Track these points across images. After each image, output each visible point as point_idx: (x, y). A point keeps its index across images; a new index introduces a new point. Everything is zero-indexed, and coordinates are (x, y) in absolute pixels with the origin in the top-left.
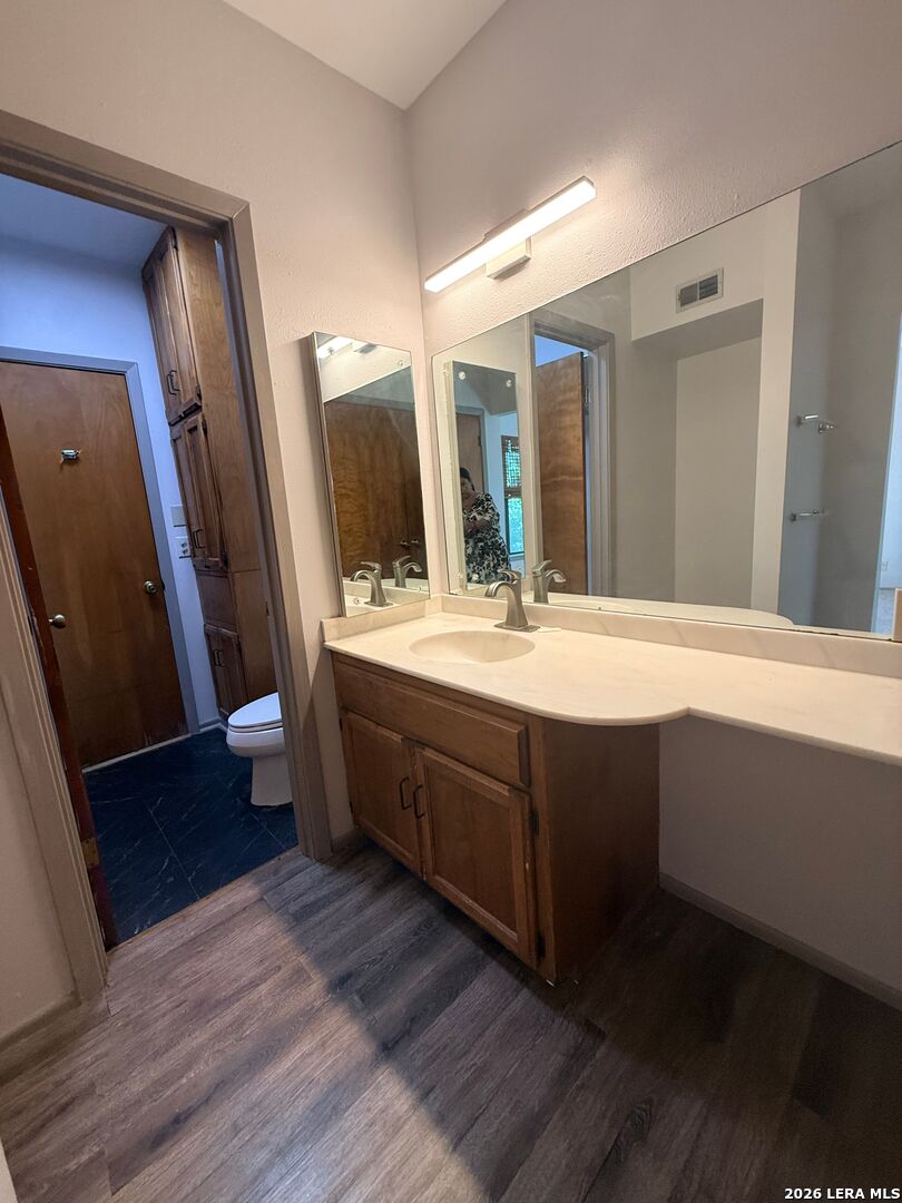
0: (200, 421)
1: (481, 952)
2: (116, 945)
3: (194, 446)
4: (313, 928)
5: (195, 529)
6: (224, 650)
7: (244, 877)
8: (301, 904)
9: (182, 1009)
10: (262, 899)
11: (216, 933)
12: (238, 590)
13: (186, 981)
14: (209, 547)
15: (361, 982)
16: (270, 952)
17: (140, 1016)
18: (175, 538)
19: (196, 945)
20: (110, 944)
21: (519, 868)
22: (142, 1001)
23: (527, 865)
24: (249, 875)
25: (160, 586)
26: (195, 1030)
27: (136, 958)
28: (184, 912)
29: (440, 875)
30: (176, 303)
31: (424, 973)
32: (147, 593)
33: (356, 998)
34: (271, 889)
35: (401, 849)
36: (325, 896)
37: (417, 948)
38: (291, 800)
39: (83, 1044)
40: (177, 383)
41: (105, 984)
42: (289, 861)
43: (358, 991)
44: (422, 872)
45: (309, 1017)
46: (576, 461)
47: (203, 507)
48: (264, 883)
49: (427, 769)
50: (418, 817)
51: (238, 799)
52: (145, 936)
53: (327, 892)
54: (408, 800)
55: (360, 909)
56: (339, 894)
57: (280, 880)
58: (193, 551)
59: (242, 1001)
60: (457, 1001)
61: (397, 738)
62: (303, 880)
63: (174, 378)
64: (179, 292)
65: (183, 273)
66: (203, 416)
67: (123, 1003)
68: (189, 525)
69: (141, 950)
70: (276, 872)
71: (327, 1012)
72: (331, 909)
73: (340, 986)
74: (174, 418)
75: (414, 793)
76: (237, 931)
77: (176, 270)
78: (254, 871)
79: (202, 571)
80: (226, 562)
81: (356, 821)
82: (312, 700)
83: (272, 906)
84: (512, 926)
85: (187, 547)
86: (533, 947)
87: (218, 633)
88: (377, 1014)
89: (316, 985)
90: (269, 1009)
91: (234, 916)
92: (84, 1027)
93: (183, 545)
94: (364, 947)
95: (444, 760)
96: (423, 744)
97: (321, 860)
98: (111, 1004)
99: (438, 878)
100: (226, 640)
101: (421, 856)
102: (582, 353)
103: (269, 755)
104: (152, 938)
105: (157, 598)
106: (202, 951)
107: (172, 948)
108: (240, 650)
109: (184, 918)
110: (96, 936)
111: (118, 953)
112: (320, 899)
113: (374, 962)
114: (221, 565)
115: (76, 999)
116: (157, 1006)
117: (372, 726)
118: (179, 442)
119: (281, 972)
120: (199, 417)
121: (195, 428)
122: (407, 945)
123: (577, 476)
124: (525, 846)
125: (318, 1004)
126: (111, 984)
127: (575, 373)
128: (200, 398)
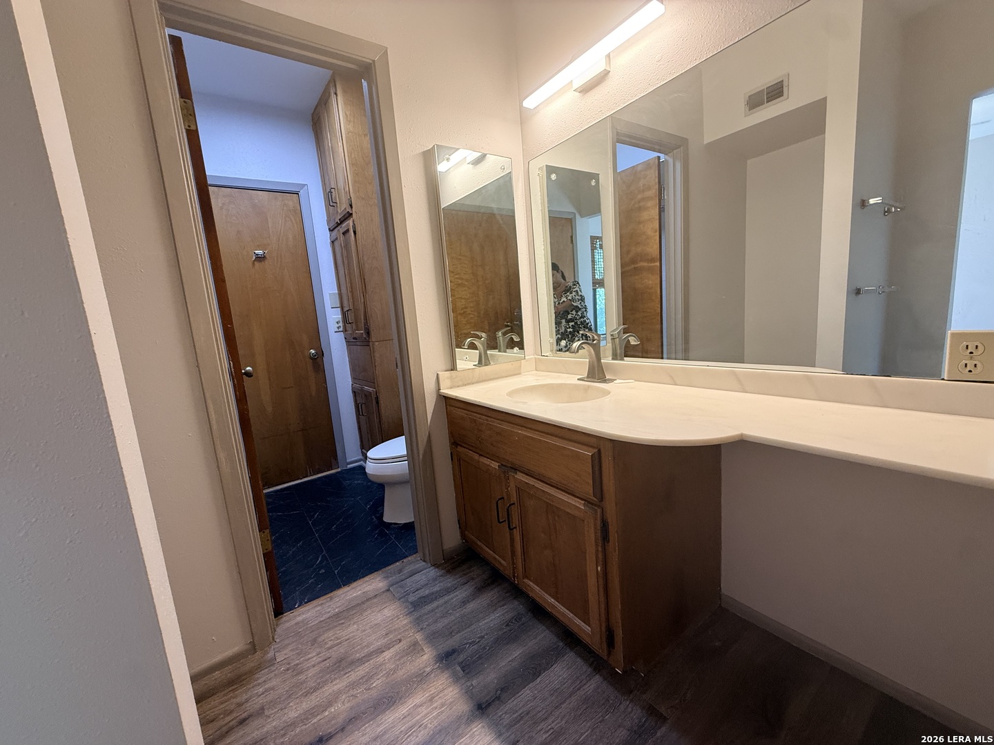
0: (351, 224)
1: (561, 644)
2: (283, 614)
3: (347, 246)
4: (427, 614)
5: (346, 309)
6: (366, 403)
7: (376, 573)
8: (418, 596)
9: (327, 663)
10: (388, 590)
11: (354, 611)
12: (377, 355)
13: (330, 643)
14: (356, 322)
15: (461, 658)
16: (393, 628)
17: (297, 665)
18: (332, 318)
19: (340, 618)
20: (278, 612)
21: (593, 570)
22: (298, 654)
23: (599, 568)
24: (380, 572)
25: (321, 354)
26: (335, 679)
27: (296, 624)
28: (332, 594)
29: (528, 578)
30: (336, 136)
31: (514, 655)
32: (311, 358)
33: (458, 668)
34: (397, 583)
35: (497, 557)
36: (437, 592)
37: (509, 636)
38: (413, 520)
39: (258, 678)
40: (335, 197)
41: (273, 639)
42: (410, 564)
43: (460, 664)
44: (514, 576)
45: (421, 678)
46: (653, 249)
47: (352, 292)
48: (390, 579)
49: (518, 489)
50: (510, 529)
51: (373, 517)
52: (302, 609)
53: (439, 589)
54: (503, 515)
55: (464, 602)
56: (448, 591)
57: (403, 577)
58: (345, 327)
59: (371, 662)
60: (539, 680)
61: (495, 465)
62: (420, 578)
63: (333, 194)
64: (337, 126)
65: (341, 114)
66: (353, 221)
67: (286, 654)
68: (342, 307)
69: (300, 619)
70: (400, 571)
71: (435, 677)
72: (441, 601)
73: (446, 658)
74: (333, 224)
75: (508, 510)
76: (369, 612)
77: (335, 110)
78: (383, 570)
79: (351, 342)
80: (368, 333)
81: (463, 536)
82: (429, 436)
83: (396, 596)
84: (587, 622)
85: (341, 324)
86: (604, 640)
87: (362, 390)
88: (474, 682)
89: (427, 657)
90: (391, 670)
91: (368, 600)
92: (259, 668)
93: (337, 323)
94: (465, 631)
95: (531, 481)
96: (515, 469)
97: (435, 565)
98: (277, 654)
99: (526, 580)
100: (367, 395)
101: (513, 563)
102: (659, 158)
103: (397, 482)
104: (309, 610)
105: (318, 362)
106: (343, 623)
107: (322, 619)
108: (377, 403)
109: (331, 598)
110: (268, 605)
111: (284, 619)
112: (433, 594)
113: (473, 643)
114: (364, 336)
115: (253, 648)
116: (309, 659)
117: (476, 457)
118: (336, 243)
119: (401, 644)
120: (350, 222)
121: (348, 231)
122: (500, 633)
123: (654, 262)
124: (597, 551)
125: (428, 669)
126: (278, 640)
127: (653, 174)
128: (352, 208)
